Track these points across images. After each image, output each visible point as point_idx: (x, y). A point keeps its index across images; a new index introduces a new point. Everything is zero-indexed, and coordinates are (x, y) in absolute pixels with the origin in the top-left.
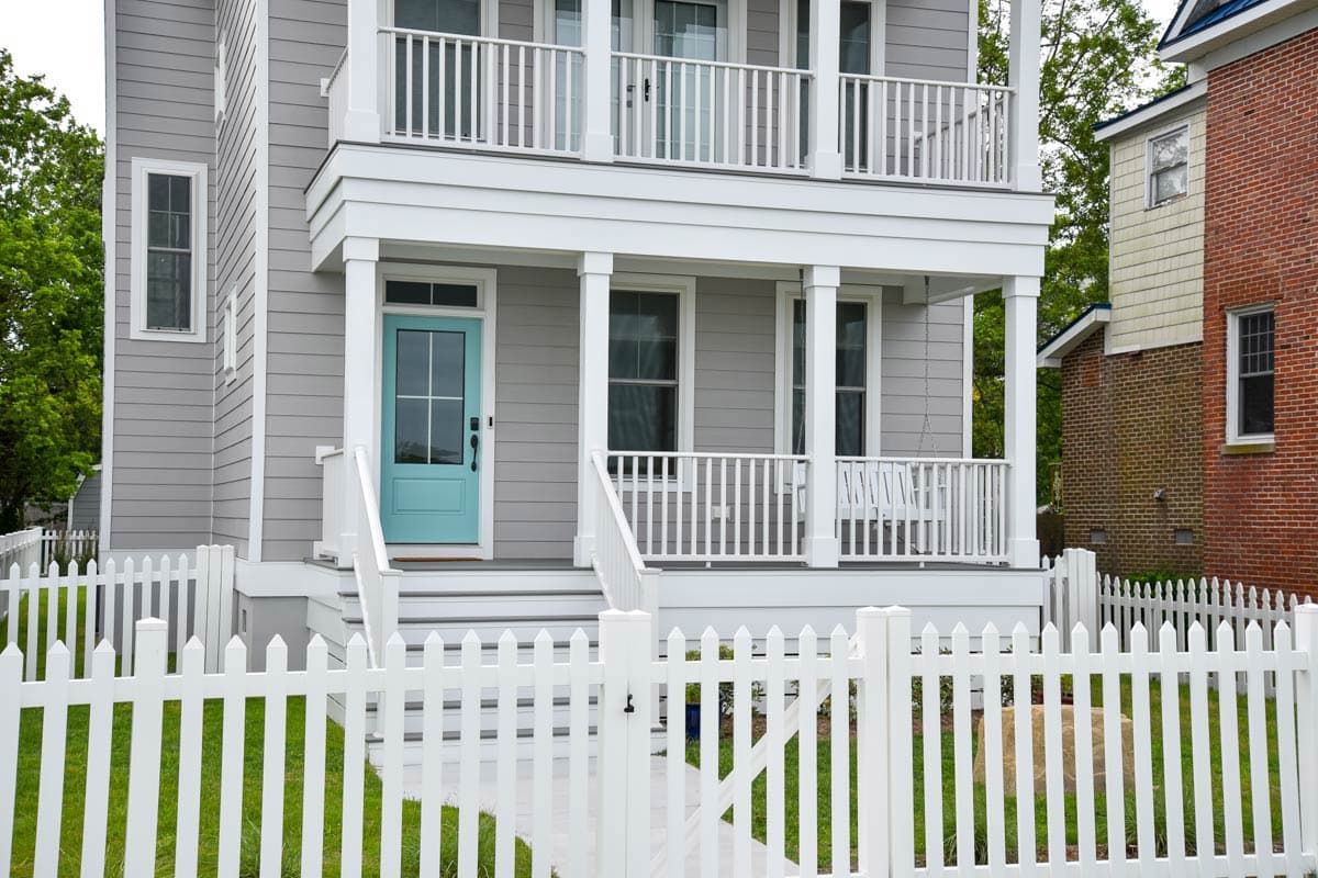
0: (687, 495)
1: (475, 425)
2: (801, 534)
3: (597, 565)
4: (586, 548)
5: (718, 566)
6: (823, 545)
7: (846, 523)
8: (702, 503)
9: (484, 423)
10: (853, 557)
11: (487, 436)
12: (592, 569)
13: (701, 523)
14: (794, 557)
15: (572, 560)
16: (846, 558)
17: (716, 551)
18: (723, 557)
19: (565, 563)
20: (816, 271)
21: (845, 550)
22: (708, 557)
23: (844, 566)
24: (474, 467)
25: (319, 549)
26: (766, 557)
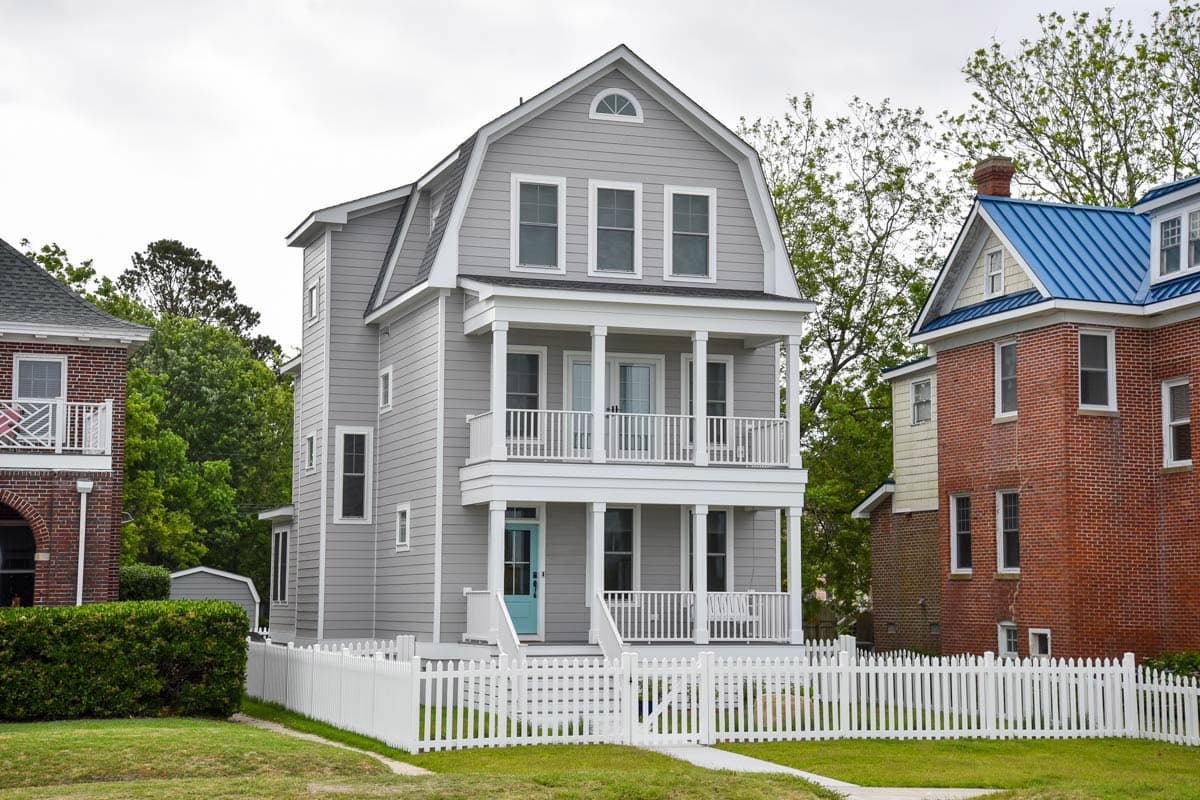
0: (639, 609)
1: (535, 576)
2: (692, 628)
3: (600, 643)
4: (595, 634)
5: (653, 643)
6: (702, 633)
7: (712, 623)
8: (646, 613)
9: (540, 574)
10: (716, 639)
11: (542, 581)
12: (597, 645)
13: (646, 623)
14: (688, 639)
15: (587, 641)
16: (712, 640)
17: (653, 636)
18: (656, 639)
19: (585, 642)
20: (697, 507)
21: (712, 636)
22: (649, 639)
23: (711, 643)
24: (535, 596)
25: (465, 636)
26: (676, 639)
